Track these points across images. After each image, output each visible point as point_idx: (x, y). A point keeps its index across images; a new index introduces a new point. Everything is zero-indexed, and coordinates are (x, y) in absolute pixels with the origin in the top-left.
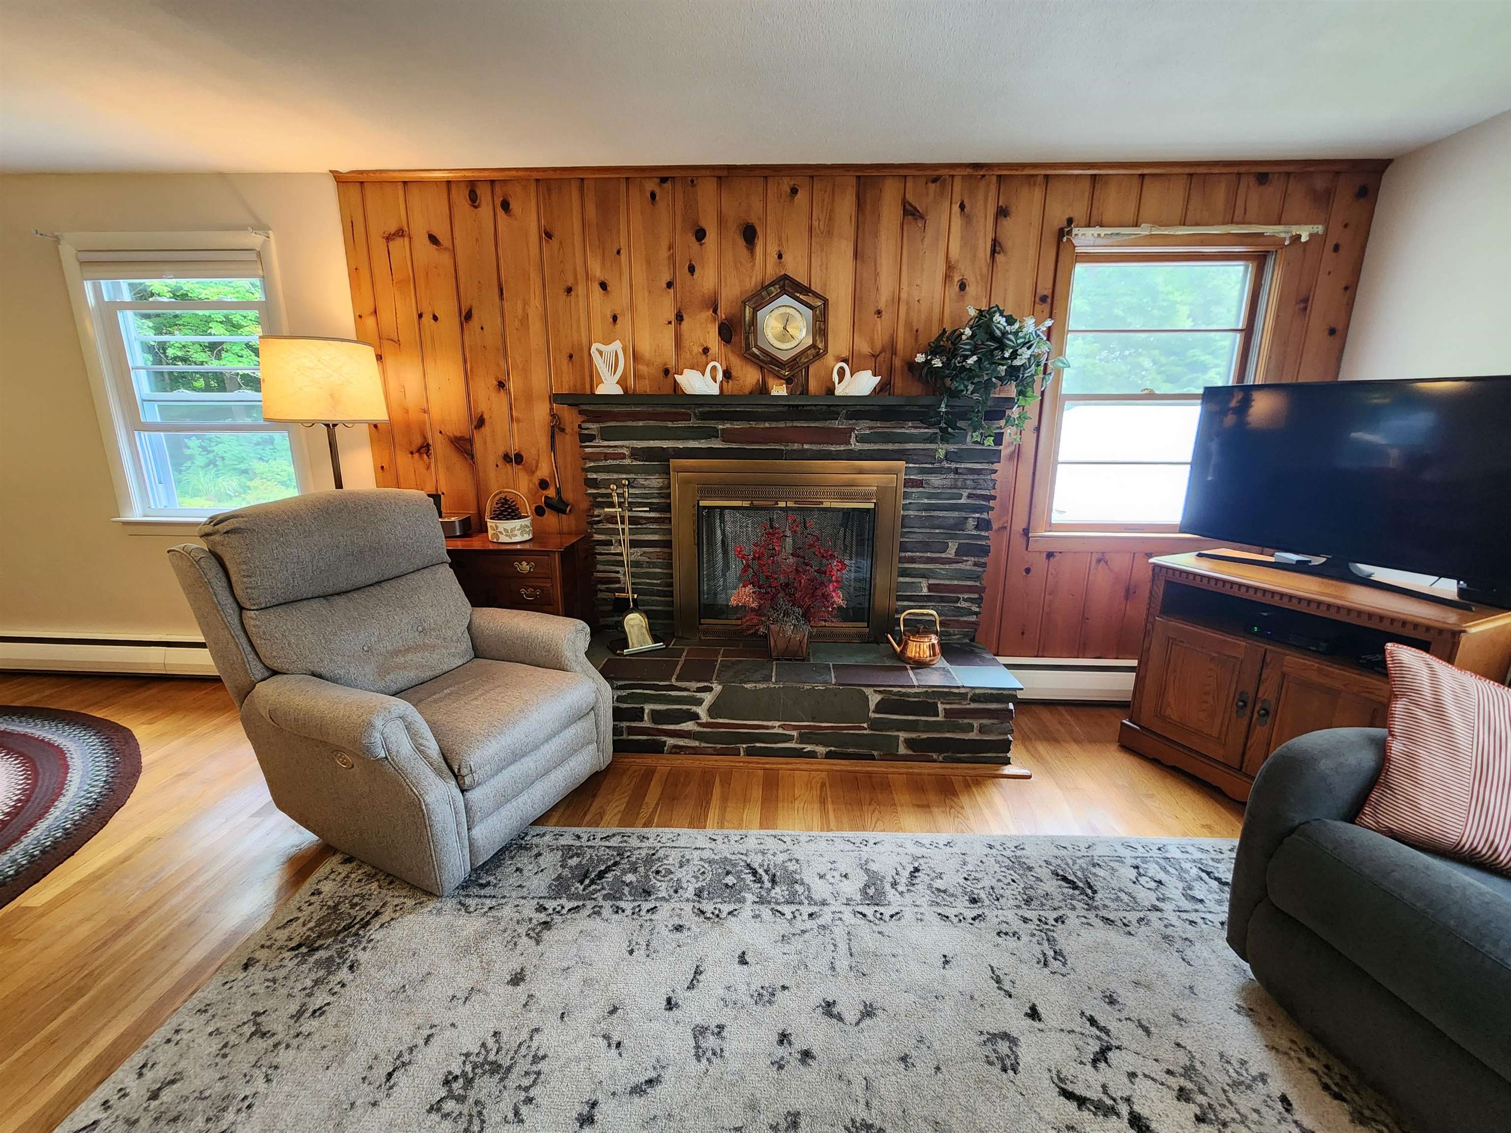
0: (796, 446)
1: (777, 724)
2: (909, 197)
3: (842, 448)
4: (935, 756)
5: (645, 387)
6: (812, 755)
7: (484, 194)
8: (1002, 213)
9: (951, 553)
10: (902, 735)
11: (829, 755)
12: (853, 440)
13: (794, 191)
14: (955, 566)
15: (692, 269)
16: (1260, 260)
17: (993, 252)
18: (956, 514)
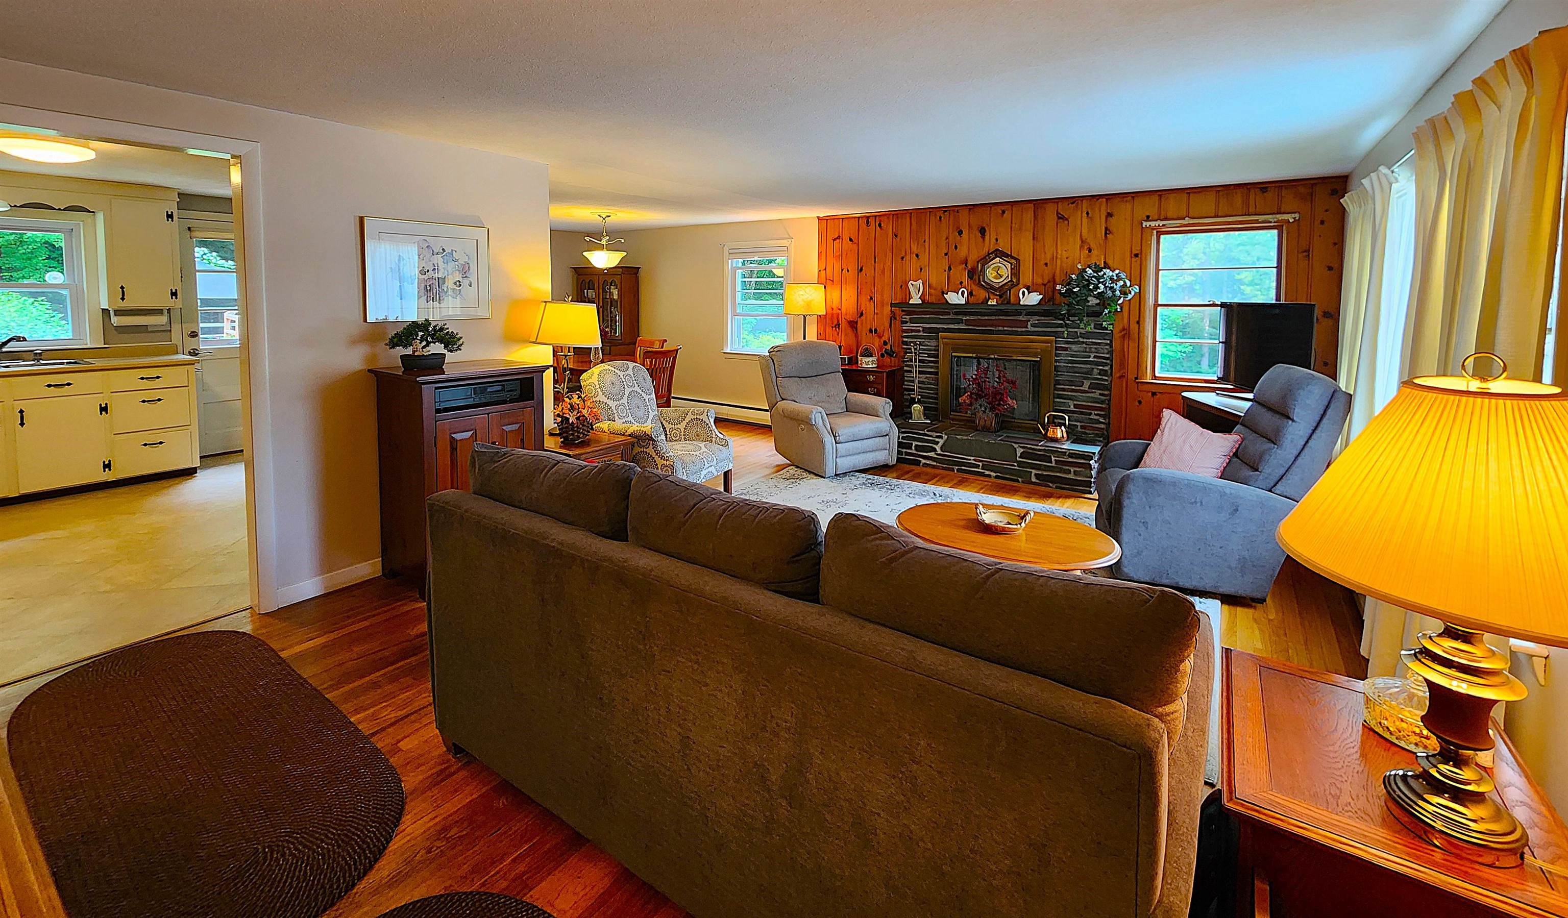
0: (1000, 328)
1: (972, 458)
2: (1059, 211)
3: (1024, 330)
4: (1051, 485)
5: (933, 299)
6: (989, 476)
7: (872, 220)
8: (1109, 215)
9: (1086, 387)
10: (1034, 471)
11: (996, 477)
12: (1029, 326)
13: (1004, 212)
14: (1089, 395)
15: (956, 247)
17: (1106, 234)
18: (1089, 366)
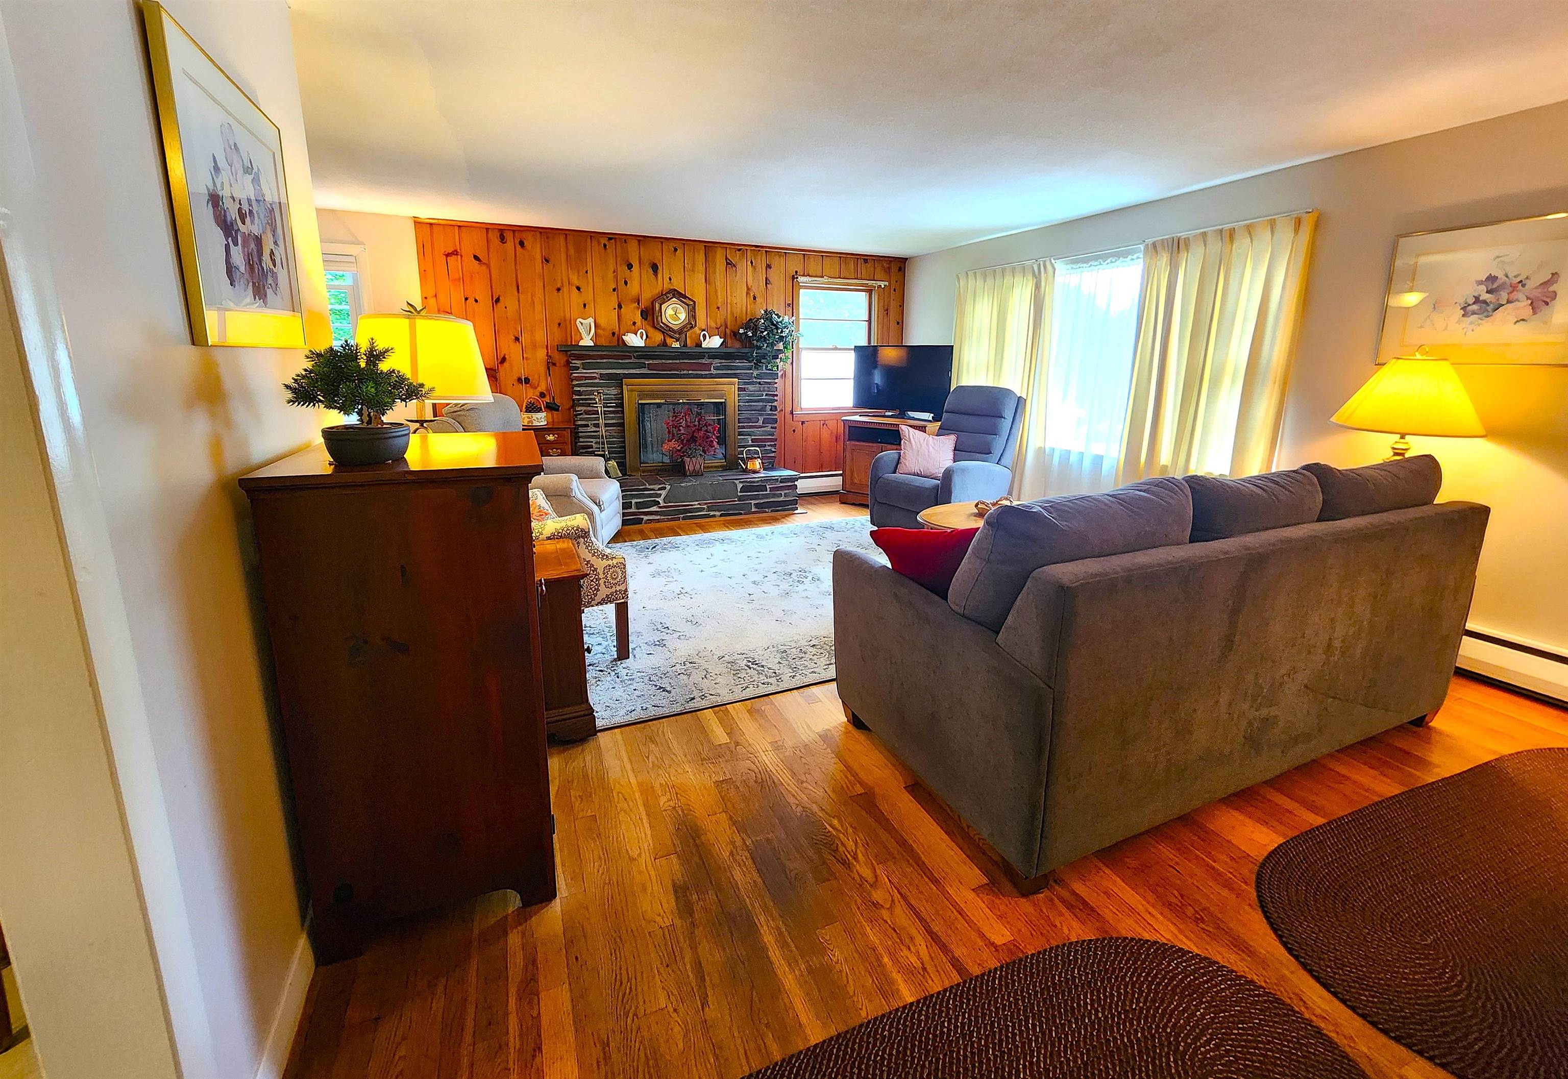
0: (685, 372)
1: (697, 503)
2: (729, 257)
3: (707, 373)
4: (767, 510)
5: (603, 342)
6: (714, 516)
7: (509, 236)
8: (769, 266)
9: (761, 422)
10: (753, 502)
11: (721, 516)
12: (712, 369)
13: (676, 250)
14: (763, 429)
15: (626, 283)
16: (870, 292)
17: (766, 284)
18: (761, 404)
